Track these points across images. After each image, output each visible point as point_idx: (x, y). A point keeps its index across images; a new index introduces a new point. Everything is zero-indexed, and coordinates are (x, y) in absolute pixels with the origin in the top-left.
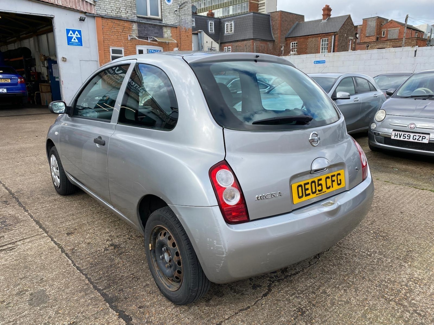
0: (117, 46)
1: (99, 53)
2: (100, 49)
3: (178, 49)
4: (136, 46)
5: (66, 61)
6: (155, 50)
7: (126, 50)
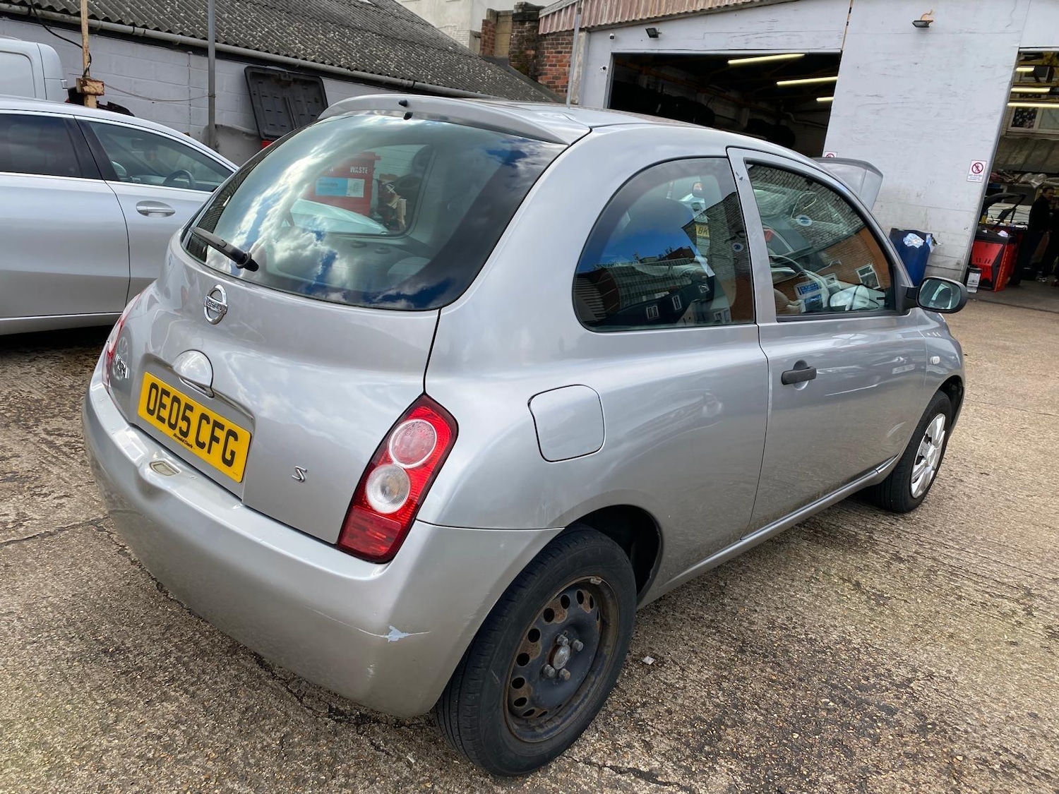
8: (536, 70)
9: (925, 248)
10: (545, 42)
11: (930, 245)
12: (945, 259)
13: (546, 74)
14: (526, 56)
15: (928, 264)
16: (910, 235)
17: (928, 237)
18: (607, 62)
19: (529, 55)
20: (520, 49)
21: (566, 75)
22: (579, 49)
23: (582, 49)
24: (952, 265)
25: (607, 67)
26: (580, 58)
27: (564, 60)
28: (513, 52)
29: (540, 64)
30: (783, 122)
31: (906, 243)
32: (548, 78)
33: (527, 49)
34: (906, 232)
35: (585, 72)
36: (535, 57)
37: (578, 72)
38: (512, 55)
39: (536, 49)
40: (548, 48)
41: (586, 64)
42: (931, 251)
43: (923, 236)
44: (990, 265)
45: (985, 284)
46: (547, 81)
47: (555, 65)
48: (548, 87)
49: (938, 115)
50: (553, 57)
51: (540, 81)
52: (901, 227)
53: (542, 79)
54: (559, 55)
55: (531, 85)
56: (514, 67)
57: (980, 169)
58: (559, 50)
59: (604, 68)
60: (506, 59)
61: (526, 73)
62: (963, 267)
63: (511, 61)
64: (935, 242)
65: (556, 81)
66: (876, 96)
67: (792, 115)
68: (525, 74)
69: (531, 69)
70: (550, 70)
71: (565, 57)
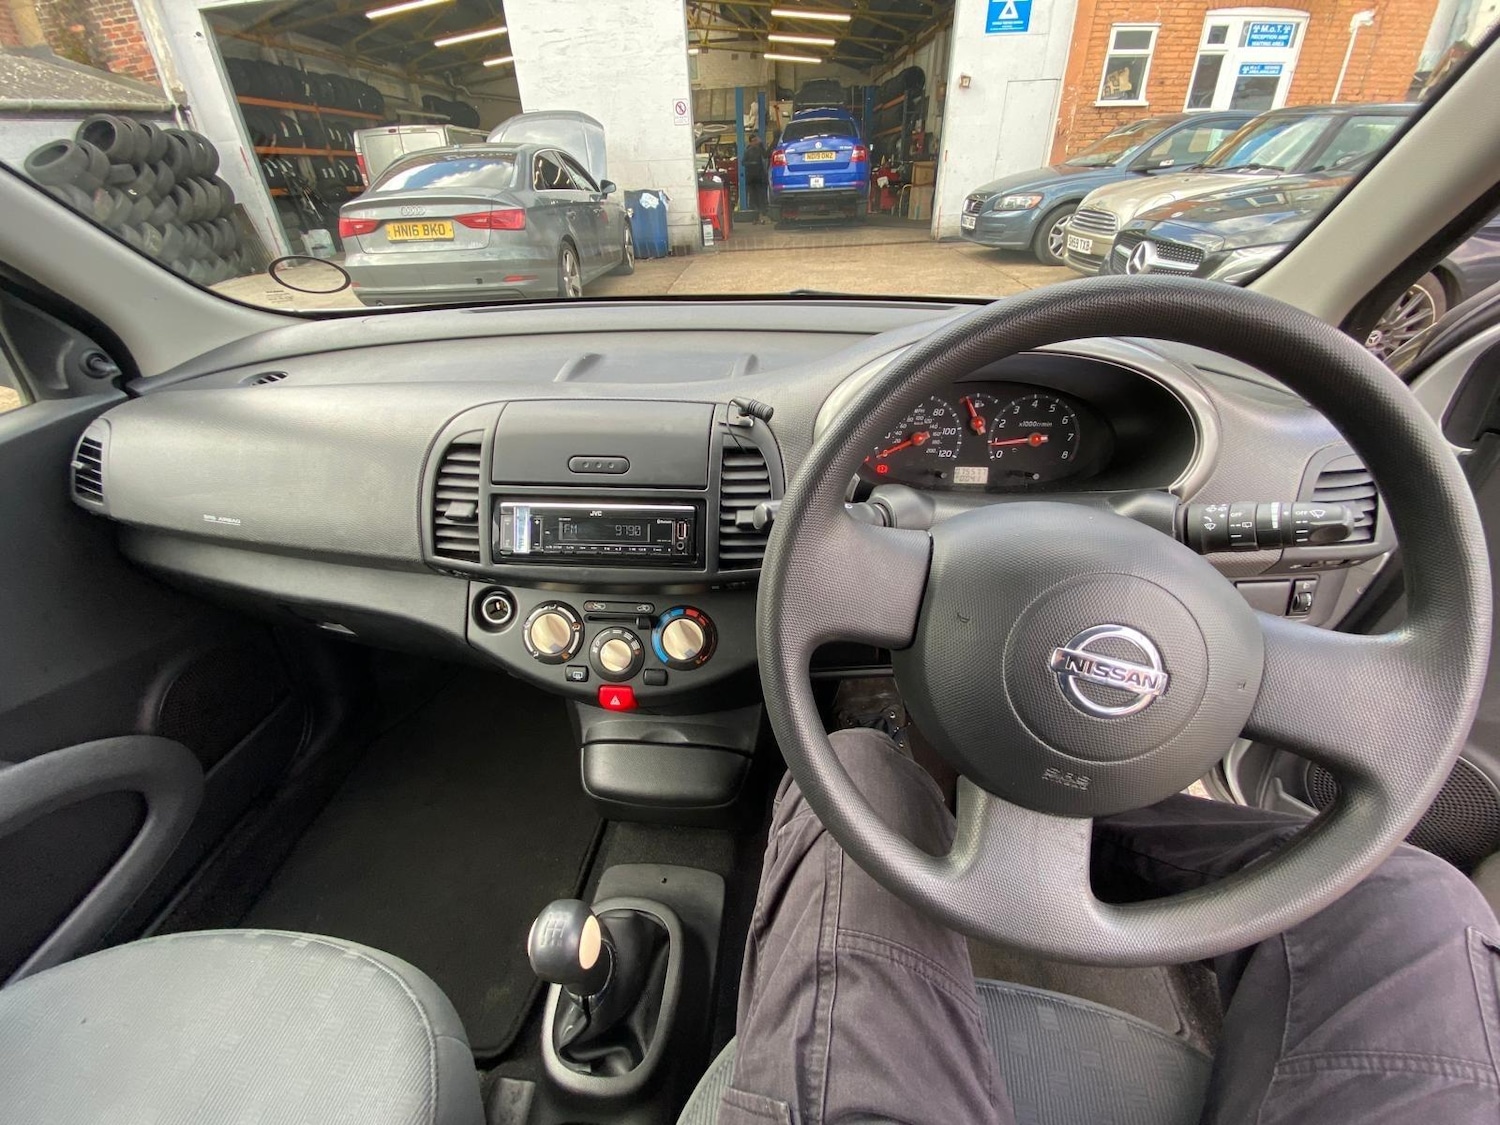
0: (1137, 17)
1: (1072, 48)
2: (1076, 37)
3: (1372, 14)
4: (1209, 13)
5: (968, 87)
6: (1276, 26)
7: (1167, 30)
8: (100, 54)
9: (661, 206)
10: (92, 9)
11: (665, 203)
12: (680, 215)
13: (117, 58)
14: (74, 35)
15: (669, 223)
16: (644, 195)
17: (660, 194)
18: (199, 24)
19: (78, 34)
20: (59, 25)
21: (146, 54)
22: (149, 11)
23: (153, 11)
24: (687, 221)
25: (202, 31)
26: (157, 24)
27: (135, 31)
28: (50, 33)
29: (99, 43)
30: (459, 98)
31: (644, 205)
32: (122, 63)
33: (69, 24)
34: (640, 193)
35: (174, 43)
36: (88, 34)
37: (164, 46)
38: (51, 38)
39: (84, 21)
40: (100, 17)
41: (169, 31)
42: (667, 209)
43: (656, 194)
44: (715, 213)
45: (718, 235)
46: (123, 67)
47: (124, 42)
48: (130, 75)
49: (626, 48)
50: (115, 29)
51: (113, 70)
52: (632, 188)
53: (114, 66)
54: (123, 25)
55: (102, 77)
56: (64, 56)
57: (683, 108)
58: (119, 16)
59: (199, 34)
60: (44, 46)
61: (86, 60)
62: (698, 222)
63: (54, 47)
64: (668, 199)
65: (138, 65)
66: (555, 30)
67: (464, 88)
68: (85, 64)
69: (91, 52)
70: (120, 49)
71: (132, 27)
